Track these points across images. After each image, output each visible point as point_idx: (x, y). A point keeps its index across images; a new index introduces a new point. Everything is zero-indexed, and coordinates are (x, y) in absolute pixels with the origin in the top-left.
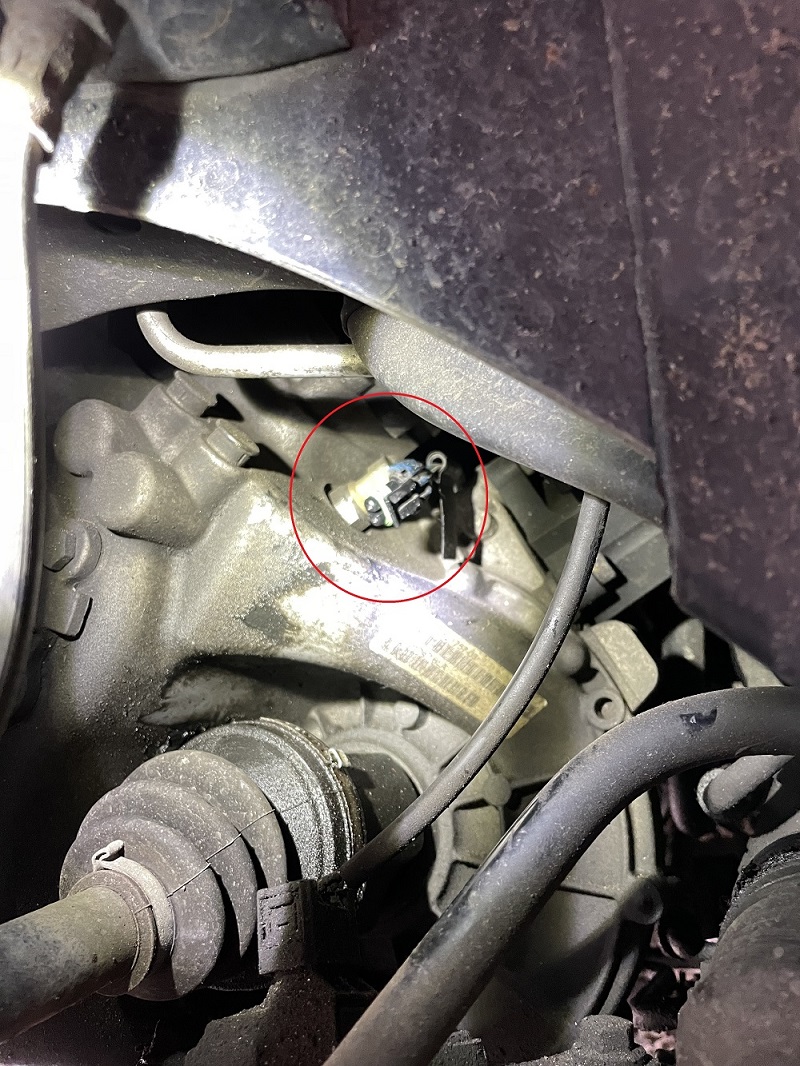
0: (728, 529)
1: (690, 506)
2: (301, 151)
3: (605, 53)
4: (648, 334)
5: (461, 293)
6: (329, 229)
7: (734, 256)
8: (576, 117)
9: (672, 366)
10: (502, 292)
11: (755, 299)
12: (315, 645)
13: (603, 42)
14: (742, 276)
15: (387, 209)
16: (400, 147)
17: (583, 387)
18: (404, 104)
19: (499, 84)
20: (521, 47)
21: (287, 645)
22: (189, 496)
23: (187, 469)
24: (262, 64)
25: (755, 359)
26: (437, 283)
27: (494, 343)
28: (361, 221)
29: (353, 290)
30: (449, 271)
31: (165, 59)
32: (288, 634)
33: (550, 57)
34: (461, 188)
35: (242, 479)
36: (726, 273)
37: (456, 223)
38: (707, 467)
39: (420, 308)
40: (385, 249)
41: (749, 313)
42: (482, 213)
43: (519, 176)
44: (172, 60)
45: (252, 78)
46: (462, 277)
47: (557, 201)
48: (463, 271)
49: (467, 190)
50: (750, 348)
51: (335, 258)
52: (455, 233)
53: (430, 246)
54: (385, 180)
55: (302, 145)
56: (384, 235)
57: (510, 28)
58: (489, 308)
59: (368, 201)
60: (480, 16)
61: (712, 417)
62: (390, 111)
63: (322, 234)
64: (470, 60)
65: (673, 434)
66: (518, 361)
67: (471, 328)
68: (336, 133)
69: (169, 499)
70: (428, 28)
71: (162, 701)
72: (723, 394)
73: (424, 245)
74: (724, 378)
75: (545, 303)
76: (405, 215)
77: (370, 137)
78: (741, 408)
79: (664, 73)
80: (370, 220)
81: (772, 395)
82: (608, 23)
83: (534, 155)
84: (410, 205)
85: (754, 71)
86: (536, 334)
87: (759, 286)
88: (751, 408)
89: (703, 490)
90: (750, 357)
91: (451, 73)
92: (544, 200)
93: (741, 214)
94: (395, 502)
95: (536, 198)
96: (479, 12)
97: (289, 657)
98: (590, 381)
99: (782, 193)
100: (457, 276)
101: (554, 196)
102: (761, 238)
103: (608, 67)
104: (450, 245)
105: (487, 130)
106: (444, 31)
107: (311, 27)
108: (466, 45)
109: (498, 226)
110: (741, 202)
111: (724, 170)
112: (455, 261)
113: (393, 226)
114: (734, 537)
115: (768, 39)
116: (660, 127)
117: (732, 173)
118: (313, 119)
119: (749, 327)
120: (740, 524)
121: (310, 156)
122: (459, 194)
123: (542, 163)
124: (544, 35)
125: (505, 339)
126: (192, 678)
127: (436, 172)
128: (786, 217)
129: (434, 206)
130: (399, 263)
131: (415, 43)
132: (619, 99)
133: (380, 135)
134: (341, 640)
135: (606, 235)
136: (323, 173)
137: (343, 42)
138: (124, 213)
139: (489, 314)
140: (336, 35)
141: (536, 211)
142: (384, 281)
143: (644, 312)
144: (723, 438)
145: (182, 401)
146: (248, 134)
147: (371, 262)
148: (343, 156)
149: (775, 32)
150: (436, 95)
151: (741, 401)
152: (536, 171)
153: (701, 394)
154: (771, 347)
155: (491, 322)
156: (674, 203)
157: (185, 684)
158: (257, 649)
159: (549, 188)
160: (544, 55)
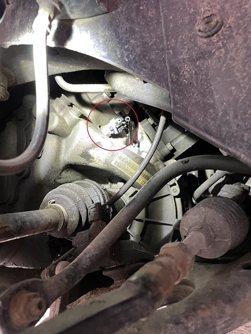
0: (182, 104)
1: (175, 100)
2: (98, 34)
3: (160, 14)
4: (168, 69)
5: (132, 62)
6: (104, 49)
7: (184, 53)
8: (154, 27)
9: (172, 75)
10: (140, 62)
11: (188, 61)
12: (98, 163)
13: (160, 11)
14: (185, 57)
15: (116, 45)
16: (119, 33)
17: (156, 80)
18: (120, 24)
19: (139, 20)
20: (144, 12)
21: (91, 162)
22: (66, 124)
23: (66, 117)
24: (90, 16)
25: (188, 73)
26: (127, 60)
27: (138, 72)
28: (111, 48)
29: (110, 62)
30: (129, 58)
31: (70, 15)
32: (91, 160)
33: (149, 14)
34: (131, 41)
35: (80, 120)
36: (182, 56)
37: (130, 48)
38: (178, 93)
39: (123, 65)
40: (116, 54)
41: (187, 64)
42: (136, 46)
43: (143, 39)
44: (72, 15)
45: (88, 19)
46: (132, 59)
47: (151, 44)
48: (132, 58)
49: (133, 42)
50: (187, 71)
51: (106, 55)
52: (130, 50)
53: (125, 53)
54: (116, 39)
55: (99, 32)
56: (116, 50)
57: (141, 8)
58: (137, 65)
59: (113, 44)
60: (135, 6)
61: (179, 84)
62: (117, 25)
63: (103, 50)
64: (133, 15)
65: (172, 87)
66: (143, 75)
67: (134, 69)
68: (106, 30)
69: (62, 124)
70: (124, 8)
71: (60, 176)
72: (182, 79)
73: (124, 53)
74: (182, 76)
75: (148, 64)
76: (120, 47)
77: (113, 31)
78: (185, 82)
79: (171, 17)
80: (113, 48)
81: (190, 79)
82: (161, 8)
83: (146, 34)
84: (121, 45)
85: (188, 17)
86: (147, 70)
87: (188, 59)
88: (187, 82)
89: (177, 97)
90: (187, 72)
91: (129, 18)
92: (148, 43)
93: (185, 45)
94: (117, 127)
95: (146, 43)
96: (135, 5)
97: (91, 166)
98: (157, 79)
99: (192, 41)
100: (131, 59)
101: (150, 43)
102: (188, 49)
103: (161, 17)
104: (129, 53)
105: (137, 29)
106: (128, 9)
107: (101, 8)
108: (132, 12)
109: (139, 49)
110: (185, 43)
111: (182, 37)
112: (130, 56)
113: (118, 49)
114: (183, 105)
115: (191, 10)
116: (170, 29)
117: (184, 37)
118: (101, 27)
119: (186, 67)
120: (184, 103)
121: (100, 35)
122: (131, 42)
123: (148, 36)
124: (148, 10)
125: (140, 71)
126: (67, 171)
127: (126, 38)
128: (193, 45)
129: (126, 45)
130: (119, 56)
131: (122, 12)
132: (163, 23)
133: (115, 30)
134: (104, 162)
135: (160, 50)
136: (103, 38)
137: (107, 11)
138: (61, 47)
139: (137, 66)
140: (105, 10)
141: (147, 46)
142: (116, 60)
143: (167, 64)
144: (181, 87)
145: (64, 102)
146: (87, 30)
147: (113, 56)
148: (107, 35)
149: (192, 9)
150: (126, 22)
151: (185, 81)
152: (146, 38)
153: (178, 79)
154: (190, 70)
155: (138, 68)
156: (173, 43)
157: (65, 173)
158: (83, 163)
159: (149, 41)
160: (148, 14)
